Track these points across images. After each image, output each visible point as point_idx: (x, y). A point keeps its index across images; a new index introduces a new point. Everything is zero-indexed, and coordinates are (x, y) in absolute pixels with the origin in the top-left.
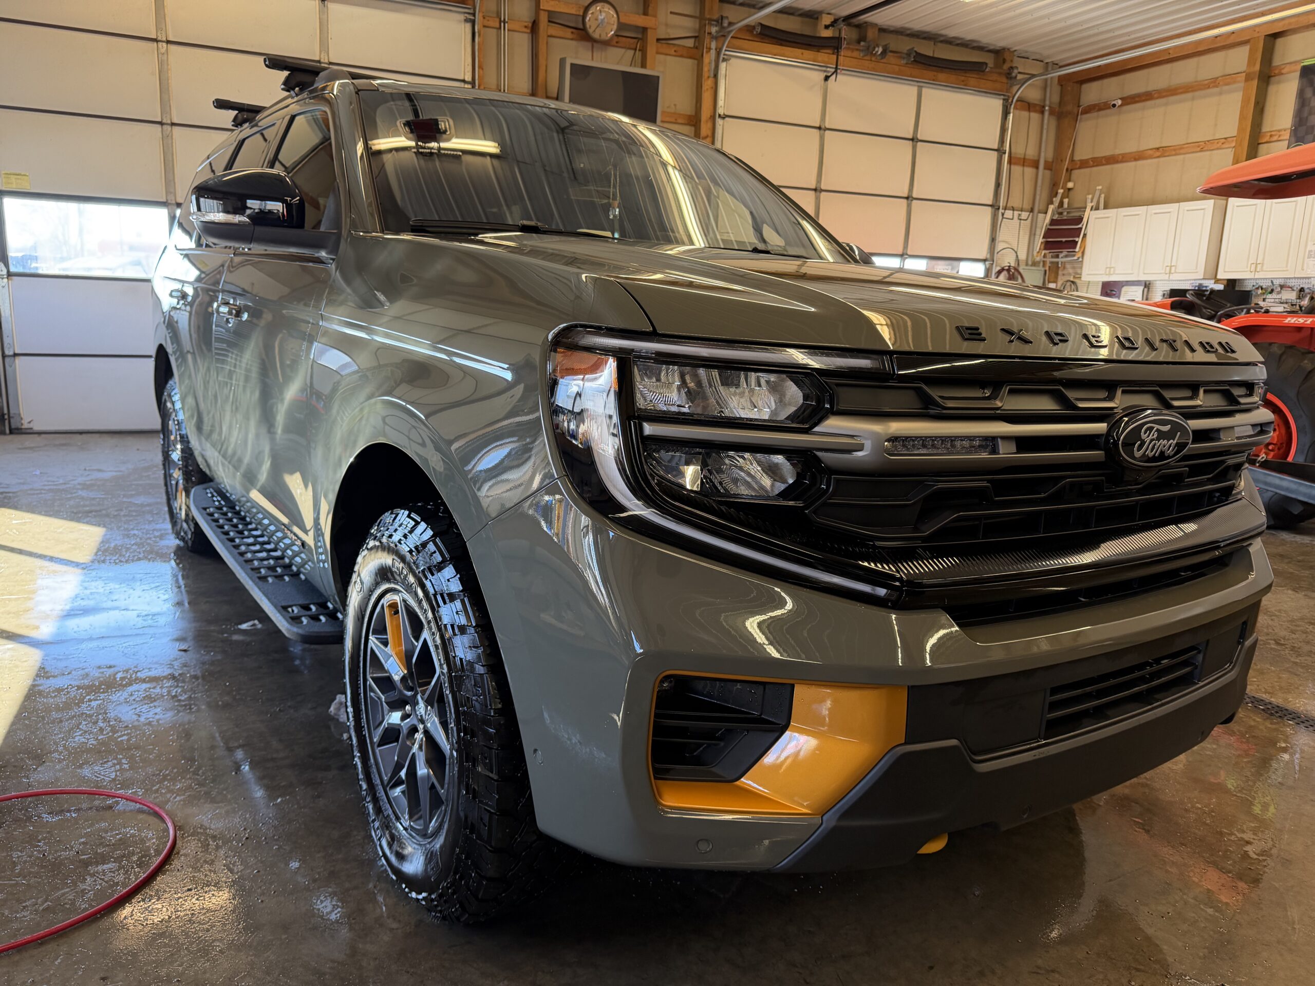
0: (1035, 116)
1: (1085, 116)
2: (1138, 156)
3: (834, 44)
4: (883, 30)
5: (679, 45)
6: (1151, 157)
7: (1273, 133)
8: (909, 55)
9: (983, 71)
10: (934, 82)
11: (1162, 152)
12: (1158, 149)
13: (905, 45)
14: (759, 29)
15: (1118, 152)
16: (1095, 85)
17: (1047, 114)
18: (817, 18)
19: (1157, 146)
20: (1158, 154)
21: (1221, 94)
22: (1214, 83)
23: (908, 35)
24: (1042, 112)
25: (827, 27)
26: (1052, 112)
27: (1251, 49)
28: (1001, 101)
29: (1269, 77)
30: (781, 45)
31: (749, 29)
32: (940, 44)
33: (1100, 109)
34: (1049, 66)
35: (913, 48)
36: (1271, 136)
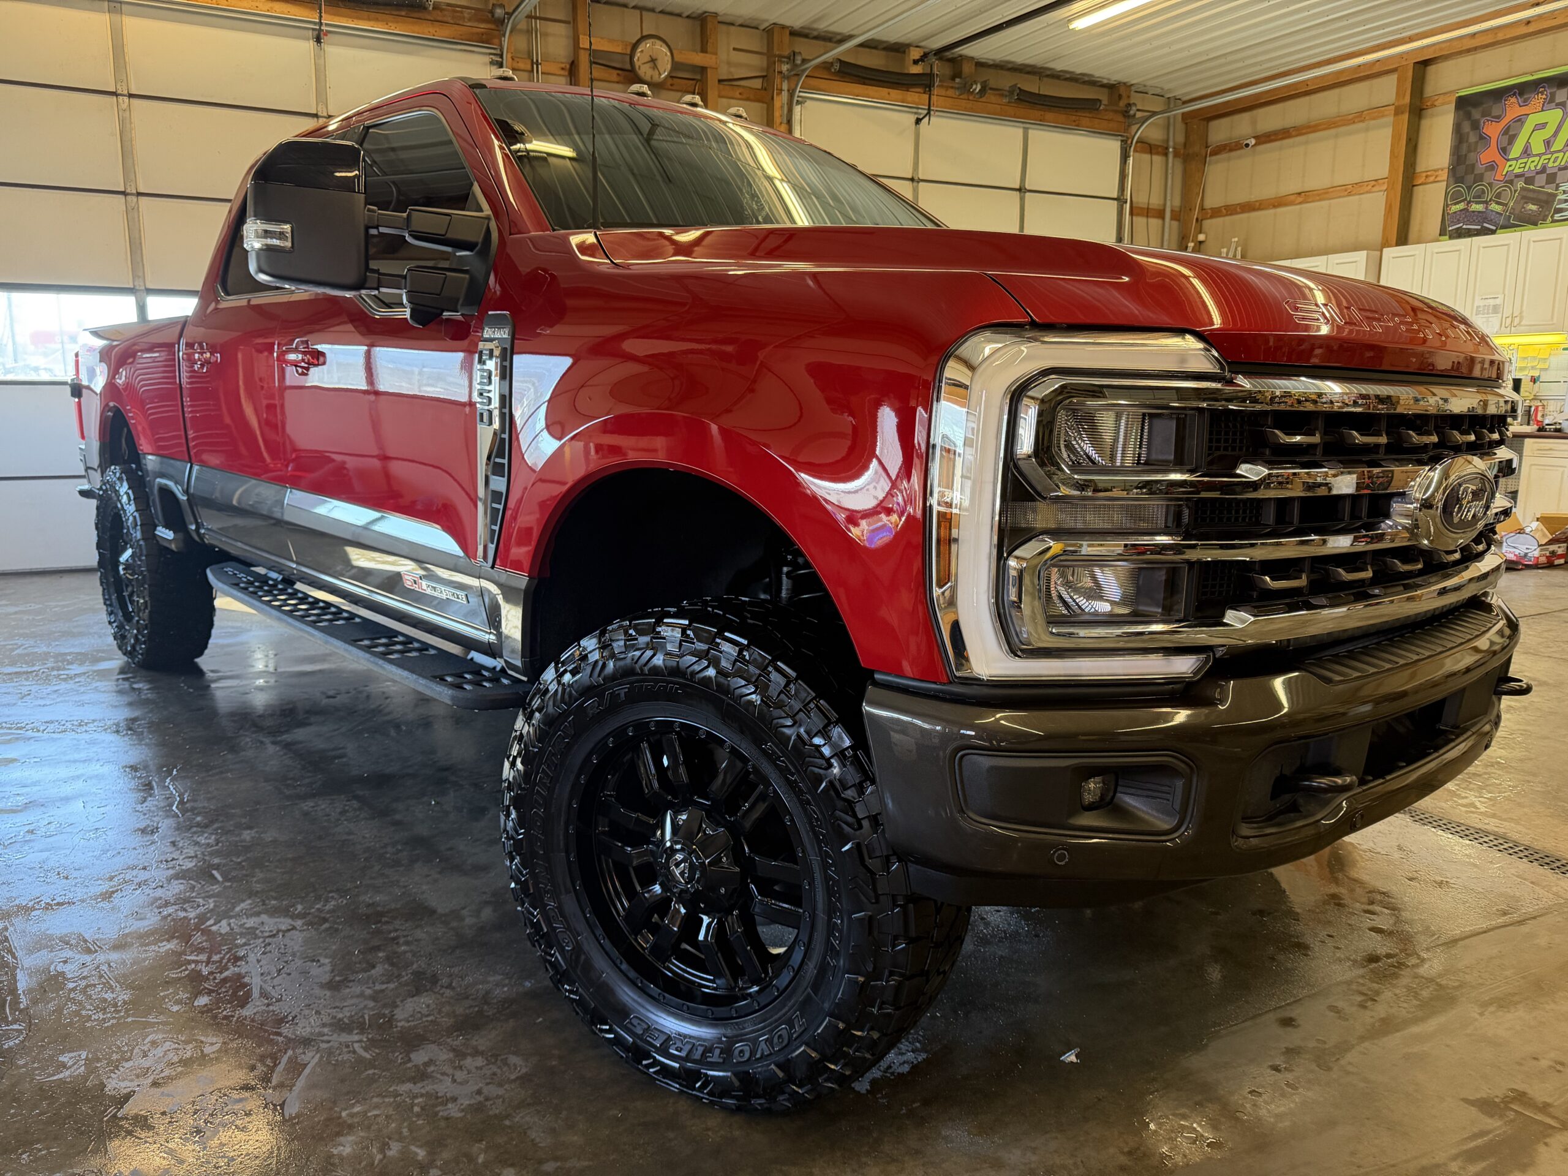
0: (1158, 159)
1: (1214, 158)
2: (1278, 203)
3: (925, 83)
4: (980, 65)
5: (744, 87)
6: (1292, 203)
7: (1428, 173)
8: (1011, 92)
9: (1097, 110)
10: (1041, 122)
11: (1305, 196)
12: (1299, 194)
13: (1006, 81)
14: (837, 66)
15: (1254, 197)
16: (1225, 122)
17: (1171, 156)
18: (904, 52)
19: (1298, 191)
20: (1300, 199)
21: (1367, 130)
22: (1359, 117)
23: (1009, 69)
24: (1166, 154)
25: (916, 62)
26: (1176, 155)
27: (1399, 80)
28: (1119, 143)
29: (1422, 110)
30: (864, 84)
31: (826, 66)
32: (1045, 79)
33: (1231, 150)
34: (1173, 102)
35: (1015, 85)
36: (1427, 177)
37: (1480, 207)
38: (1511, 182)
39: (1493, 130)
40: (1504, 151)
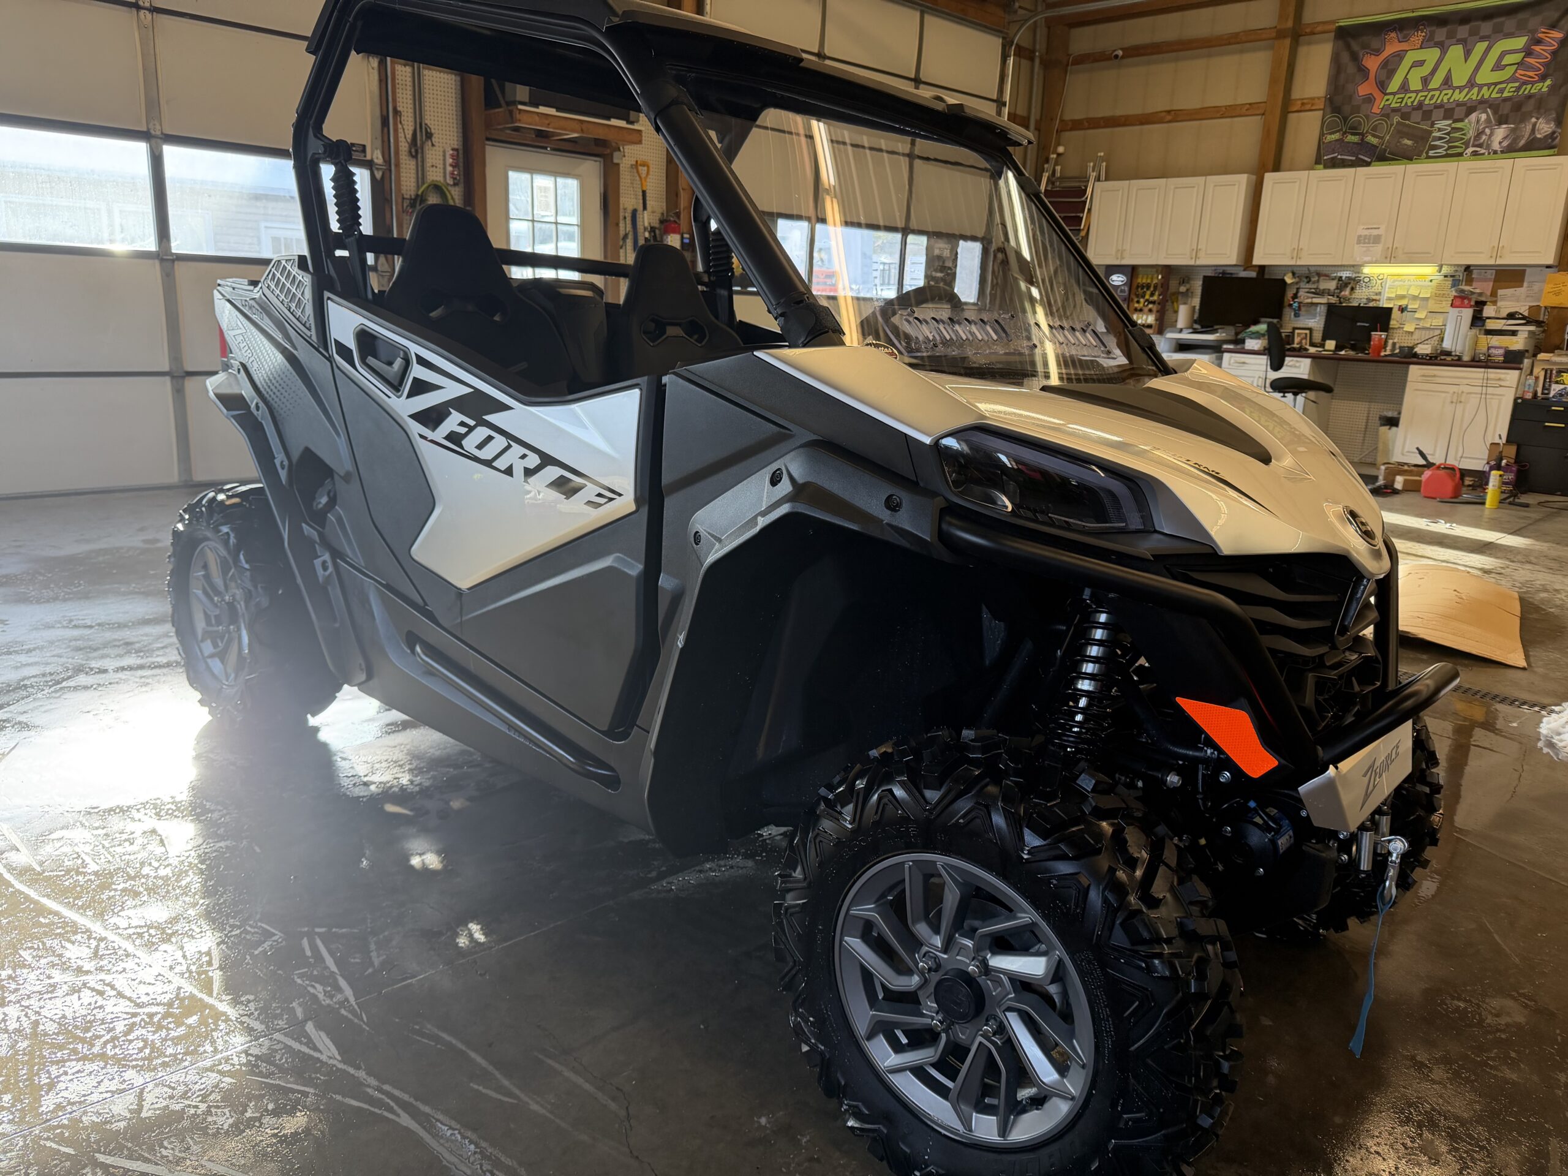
0: (1025, 63)
1: (1074, 67)
2: (1145, 120)
6: (1161, 121)
7: (1305, 101)
11: (1175, 116)
12: (1170, 112)
15: (1119, 112)
16: (1088, 30)
17: (1037, 61)
19: (1168, 108)
20: (1169, 118)
21: (1242, 51)
22: (1233, 38)
24: (1032, 60)
26: (1040, 61)
27: (1282, 2)
28: (1001, 40)
29: (1301, 36)
33: (1096, 60)
36: (1303, 104)
37: (1355, 139)
38: (1387, 116)
39: (1372, 63)
40: (1382, 86)
